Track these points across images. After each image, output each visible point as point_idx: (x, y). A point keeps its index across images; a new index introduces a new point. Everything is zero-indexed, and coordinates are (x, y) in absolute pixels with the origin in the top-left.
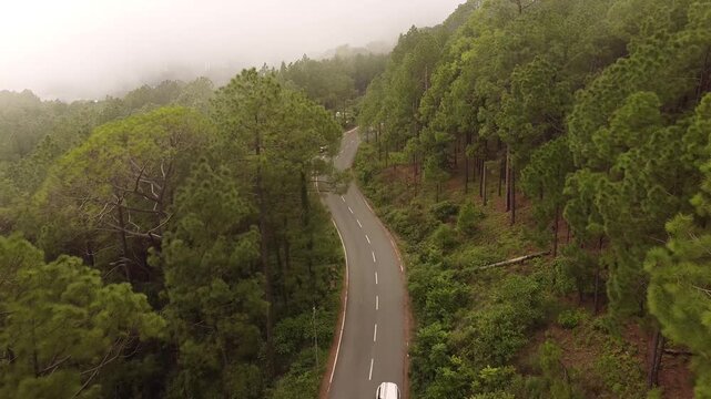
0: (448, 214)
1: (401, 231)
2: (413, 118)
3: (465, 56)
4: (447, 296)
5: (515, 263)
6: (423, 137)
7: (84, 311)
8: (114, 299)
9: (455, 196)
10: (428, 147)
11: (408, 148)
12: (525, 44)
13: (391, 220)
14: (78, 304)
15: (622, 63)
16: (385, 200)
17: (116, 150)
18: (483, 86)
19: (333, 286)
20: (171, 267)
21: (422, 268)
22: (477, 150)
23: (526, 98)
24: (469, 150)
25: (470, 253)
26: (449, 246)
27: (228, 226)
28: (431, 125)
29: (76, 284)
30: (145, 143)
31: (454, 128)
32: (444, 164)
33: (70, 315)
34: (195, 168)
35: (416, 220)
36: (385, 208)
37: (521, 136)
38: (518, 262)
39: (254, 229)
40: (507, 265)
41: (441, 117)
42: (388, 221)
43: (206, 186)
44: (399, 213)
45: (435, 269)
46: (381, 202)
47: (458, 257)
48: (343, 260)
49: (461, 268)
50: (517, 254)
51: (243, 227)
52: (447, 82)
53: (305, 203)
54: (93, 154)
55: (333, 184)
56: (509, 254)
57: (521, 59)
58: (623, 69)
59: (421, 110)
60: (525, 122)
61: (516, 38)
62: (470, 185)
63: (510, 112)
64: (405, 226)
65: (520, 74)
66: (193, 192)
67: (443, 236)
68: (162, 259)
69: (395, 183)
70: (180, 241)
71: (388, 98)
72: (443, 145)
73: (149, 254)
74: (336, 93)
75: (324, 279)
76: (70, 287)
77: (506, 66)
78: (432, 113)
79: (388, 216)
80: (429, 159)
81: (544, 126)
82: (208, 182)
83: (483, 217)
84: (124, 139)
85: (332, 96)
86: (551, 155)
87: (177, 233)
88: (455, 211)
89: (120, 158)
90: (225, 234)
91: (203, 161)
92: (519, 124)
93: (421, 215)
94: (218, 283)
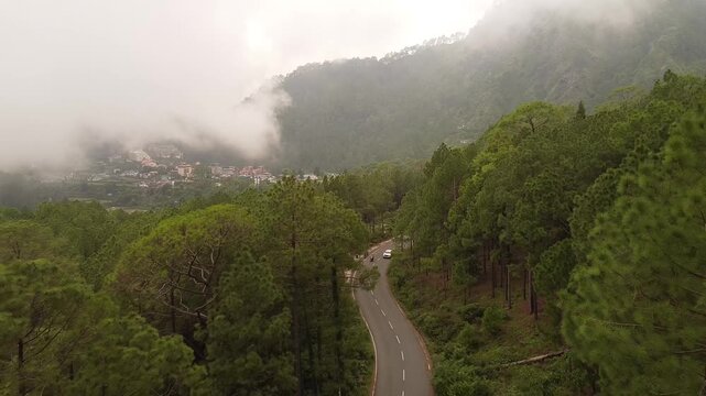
0: (474, 316)
1: (430, 333)
2: (443, 227)
3: (485, 169)
4: (467, 389)
5: (535, 362)
6: (452, 243)
7: (146, 354)
8: (169, 345)
9: (483, 300)
10: (457, 254)
11: (437, 253)
12: (537, 158)
13: (421, 322)
14: (142, 349)
15: (611, 172)
16: (416, 304)
17: (177, 237)
18: (501, 195)
19: (361, 380)
20: (213, 339)
21: (446, 365)
22: (500, 254)
23: (537, 205)
24: (493, 254)
25: (492, 353)
26: (475, 346)
27: (264, 306)
28: (459, 232)
29: (142, 334)
30: (200, 232)
31: (478, 235)
32: (472, 270)
33: (135, 355)
34: (239, 255)
35: (444, 322)
36: (416, 312)
37: (535, 239)
38: (538, 361)
39: (287, 310)
40: (529, 363)
41: (467, 225)
42: (419, 324)
43: (247, 270)
44: (429, 316)
45: (458, 364)
46: (412, 306)
47: (482, 355)
48: (373, 358)
49: (483, 365)
50: (539, 353)
51: (277, 308)
52: (472, 194)
53: (336, 298)
54: (158, 241)
55: (362, 280)
56: (531, 353)
57: (534, 172)
58: (611, 178)
59: (450, 218)
60: (538, 226)
61: (528, 152)
62: (498, 291)
63: (523, 218)
64: (434, 328)
65: (533, 183)
66: (235, 275)
67: (467, 335)
68: (207, 335)
69: (428, 289)
70: (222, 316)
71: (420, 209)
72: (471, 251)
73: (195, 329)
74: (374, 205)
75: (353, 372)
76: (136, 336)
77: (520, 177)
78: (459, 221)
79: (419, 319)
80: (456, 263)
81: (555, 230)
82: (249, 266)
83: (507, 319)
84: (183, 229)
85: (370, 207)
86: (558, 254)
87: (220, 311)
88: (481, 314)
89: (179, 243)
90: (262, 313)
91: (245, 249)
92: (532, 228)
93: (449, 317)
94: (253, 355)
